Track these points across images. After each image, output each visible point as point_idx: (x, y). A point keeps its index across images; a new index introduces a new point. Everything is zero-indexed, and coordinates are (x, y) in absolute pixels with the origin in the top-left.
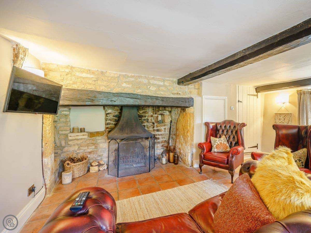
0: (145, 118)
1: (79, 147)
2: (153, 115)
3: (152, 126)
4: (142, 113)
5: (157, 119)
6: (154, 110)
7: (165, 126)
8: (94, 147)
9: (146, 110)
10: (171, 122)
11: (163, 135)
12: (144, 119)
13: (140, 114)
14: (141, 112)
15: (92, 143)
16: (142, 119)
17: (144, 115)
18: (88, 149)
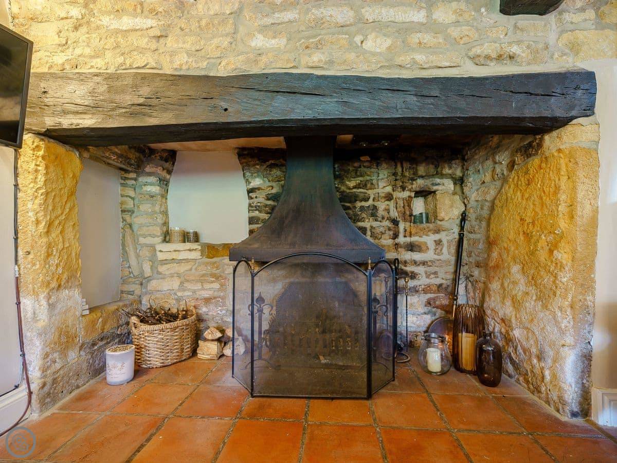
0: (363, 204)
1: (182, 283)
2: (395, 195)
3: (389, 229)
4: (355, 187)
5: (407, 208)
6: (395, 174)
7: (437, 231)
8: (216, 286)
9: (368, 178)
10: (464, 218)
11: (429, 264)
12: (362, 208)
13: (348, 191)
14: (351, 184)
15: (213, 275)
16: (355, 207)
17: (362, 195)
18: (203, 289)
